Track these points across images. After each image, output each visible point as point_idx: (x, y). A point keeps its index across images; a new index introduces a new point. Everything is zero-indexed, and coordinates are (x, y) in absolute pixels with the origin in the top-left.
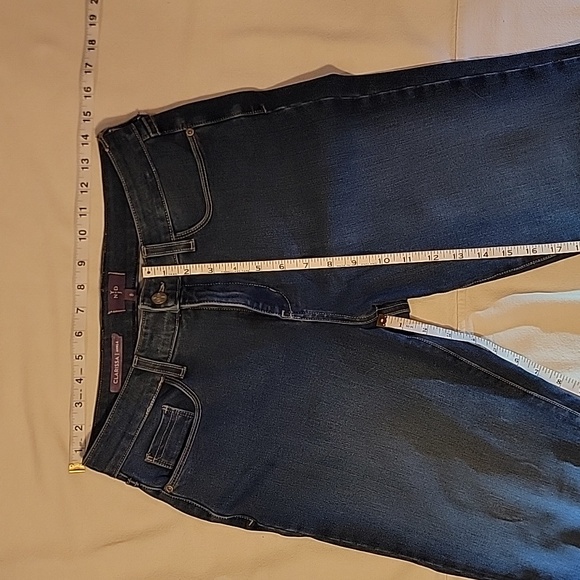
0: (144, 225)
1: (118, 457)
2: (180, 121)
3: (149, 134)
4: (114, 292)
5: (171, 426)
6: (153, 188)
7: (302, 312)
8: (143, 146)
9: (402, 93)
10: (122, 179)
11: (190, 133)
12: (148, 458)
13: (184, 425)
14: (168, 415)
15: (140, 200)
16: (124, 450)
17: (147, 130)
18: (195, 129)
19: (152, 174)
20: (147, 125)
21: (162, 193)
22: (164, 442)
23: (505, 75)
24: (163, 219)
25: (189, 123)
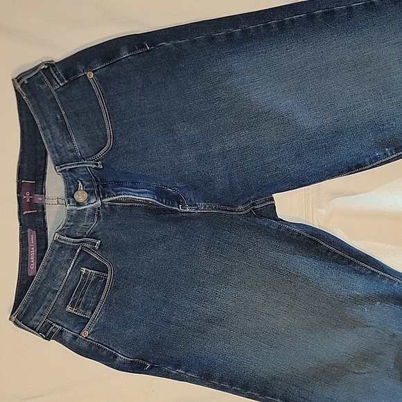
0: (57, 156)
1: (45, 307)
2: (81, 68)
3: (58, 84)
4: (27, 196)
5: (87, 284)
6: (64, 128)
7: (196, 205)
8: (55, 93)
9: (267, 27)
10: (37, 121)
11: (91, 75)
12: (69, 308)
13: (99, 283)
14: (85, 275)
15: (52, 137)
16: (50, 301)
17: (57, 82)
18: (93, 72)
19: (62, 116)
20: (55, 77)
21: (71, 131)
22: (82, 296)
23: (351, 8)
24: (72, 151)
25: (88, 67)
